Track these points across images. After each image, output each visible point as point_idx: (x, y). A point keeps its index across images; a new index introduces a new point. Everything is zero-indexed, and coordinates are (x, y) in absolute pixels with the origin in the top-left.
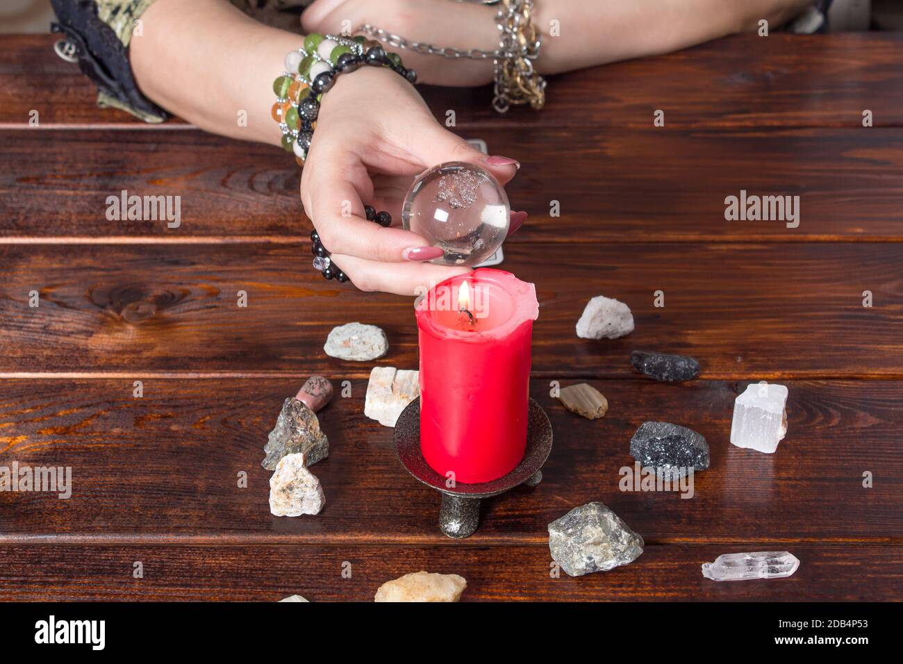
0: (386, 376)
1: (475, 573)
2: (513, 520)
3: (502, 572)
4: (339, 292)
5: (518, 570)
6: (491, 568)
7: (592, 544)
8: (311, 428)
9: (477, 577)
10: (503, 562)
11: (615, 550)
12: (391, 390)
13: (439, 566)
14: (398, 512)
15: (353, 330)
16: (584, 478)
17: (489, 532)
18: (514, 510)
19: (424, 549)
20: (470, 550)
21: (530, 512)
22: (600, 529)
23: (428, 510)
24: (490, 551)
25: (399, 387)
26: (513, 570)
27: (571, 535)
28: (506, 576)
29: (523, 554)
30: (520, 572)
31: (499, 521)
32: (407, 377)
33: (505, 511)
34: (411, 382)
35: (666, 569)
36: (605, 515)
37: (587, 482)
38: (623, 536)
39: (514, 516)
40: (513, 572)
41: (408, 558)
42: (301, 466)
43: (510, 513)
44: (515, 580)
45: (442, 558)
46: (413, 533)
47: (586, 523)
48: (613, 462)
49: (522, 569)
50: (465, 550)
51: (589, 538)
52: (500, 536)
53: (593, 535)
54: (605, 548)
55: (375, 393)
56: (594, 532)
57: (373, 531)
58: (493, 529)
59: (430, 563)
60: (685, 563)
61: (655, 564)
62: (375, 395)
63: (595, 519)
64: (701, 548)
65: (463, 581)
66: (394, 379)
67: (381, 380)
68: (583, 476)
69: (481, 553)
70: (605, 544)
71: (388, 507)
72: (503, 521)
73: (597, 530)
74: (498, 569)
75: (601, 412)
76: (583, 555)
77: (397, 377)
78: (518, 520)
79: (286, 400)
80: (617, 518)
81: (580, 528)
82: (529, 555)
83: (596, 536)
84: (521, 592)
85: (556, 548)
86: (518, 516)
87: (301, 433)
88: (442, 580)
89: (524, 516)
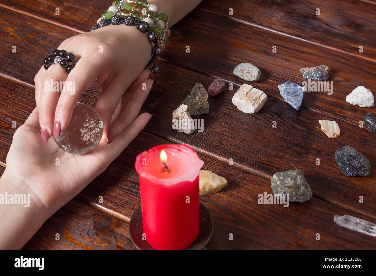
0: (247, 88)
1: (237, 181)
2: (267, 166)
3: (249, 185)
4: (256, 51)
5: (256, 187)
6: (245, 182)
7: (287, 187)
8: (203, 99)
9: (237, 183)
10: (252, 182)
11: (296, 193)
12: (245, 95)
13: (224, 173)
14: (222, 145)
15: (247, 66)
16: (309, 161)
17: (254, 167)
18: (270, 163)
19: (223, 164)
20: (241, 171)
21: (277, 166)
22: (293, 182)
23: (234, 149)
24: (249, 175)
25: (250, 95)
26: (253, 186)
27: (280, 180)
28: (249, 187)
29: (262, 181)
30: (256, 188)
31: (261, 164)
32: (256, 92)
33: (266, 161)
34: (256, 95)
35: (320, 212)
36: (298, 177)
37: (309, 163)
38: (301, 189)
39: (269, 165)
40: (253, 187)
41: (214, 165)
42: (185, 110)
43: (268, 163)
44: (252, 191)
45: (228, 170)
46: (222, 156)
47: (289, 177)
48: (326, 159)
49: (258, 187)
50: (239, 171)
51: (287, 184)
52: (258, 171)
53: (289, 183)
54: (292, 191)
55: (239, 94)
56: (290, 182)
57: (206, 150)
58: (256, 167)
59: (222, 170)
60: (331, 213)
61: (317, 208)
62: (239, 95)
63: (293, 177)
64: (342, 209)
65: (225, 181)
66: (250, 91)
67: (245, 89)
68: (310, 159)
69: (245, 174)
70: (293, 189)
71: (219, 142)
72: (263, 165)
73: (292, 182)
74: (247, 184)
75: (335, 136)
76: (282, 191)
77: (251, 91)
78: (269, 167)
79: (197, 83)
80: (303, 180)
81: (285, 178)
82: (265, 183)
83: (290, 184)
84: (251, 196)
85: (273, 183)
86: (270, 166)
87: (197, 99)
88: (216, 177)
89: (273, 166)
